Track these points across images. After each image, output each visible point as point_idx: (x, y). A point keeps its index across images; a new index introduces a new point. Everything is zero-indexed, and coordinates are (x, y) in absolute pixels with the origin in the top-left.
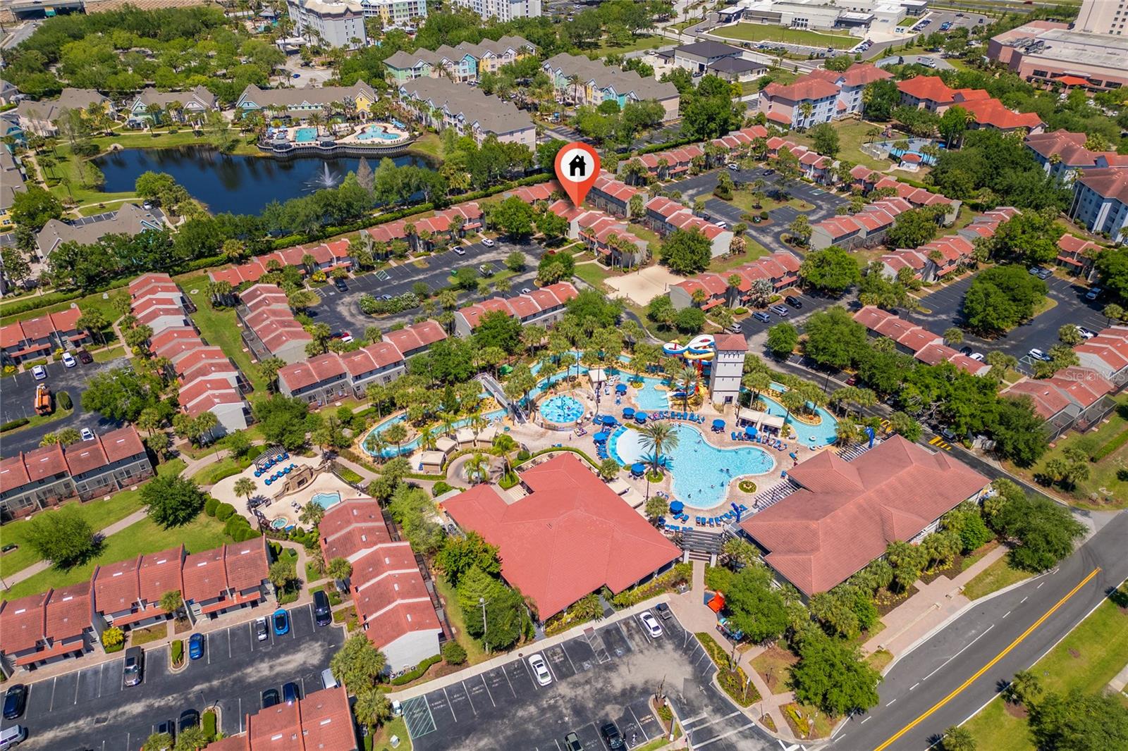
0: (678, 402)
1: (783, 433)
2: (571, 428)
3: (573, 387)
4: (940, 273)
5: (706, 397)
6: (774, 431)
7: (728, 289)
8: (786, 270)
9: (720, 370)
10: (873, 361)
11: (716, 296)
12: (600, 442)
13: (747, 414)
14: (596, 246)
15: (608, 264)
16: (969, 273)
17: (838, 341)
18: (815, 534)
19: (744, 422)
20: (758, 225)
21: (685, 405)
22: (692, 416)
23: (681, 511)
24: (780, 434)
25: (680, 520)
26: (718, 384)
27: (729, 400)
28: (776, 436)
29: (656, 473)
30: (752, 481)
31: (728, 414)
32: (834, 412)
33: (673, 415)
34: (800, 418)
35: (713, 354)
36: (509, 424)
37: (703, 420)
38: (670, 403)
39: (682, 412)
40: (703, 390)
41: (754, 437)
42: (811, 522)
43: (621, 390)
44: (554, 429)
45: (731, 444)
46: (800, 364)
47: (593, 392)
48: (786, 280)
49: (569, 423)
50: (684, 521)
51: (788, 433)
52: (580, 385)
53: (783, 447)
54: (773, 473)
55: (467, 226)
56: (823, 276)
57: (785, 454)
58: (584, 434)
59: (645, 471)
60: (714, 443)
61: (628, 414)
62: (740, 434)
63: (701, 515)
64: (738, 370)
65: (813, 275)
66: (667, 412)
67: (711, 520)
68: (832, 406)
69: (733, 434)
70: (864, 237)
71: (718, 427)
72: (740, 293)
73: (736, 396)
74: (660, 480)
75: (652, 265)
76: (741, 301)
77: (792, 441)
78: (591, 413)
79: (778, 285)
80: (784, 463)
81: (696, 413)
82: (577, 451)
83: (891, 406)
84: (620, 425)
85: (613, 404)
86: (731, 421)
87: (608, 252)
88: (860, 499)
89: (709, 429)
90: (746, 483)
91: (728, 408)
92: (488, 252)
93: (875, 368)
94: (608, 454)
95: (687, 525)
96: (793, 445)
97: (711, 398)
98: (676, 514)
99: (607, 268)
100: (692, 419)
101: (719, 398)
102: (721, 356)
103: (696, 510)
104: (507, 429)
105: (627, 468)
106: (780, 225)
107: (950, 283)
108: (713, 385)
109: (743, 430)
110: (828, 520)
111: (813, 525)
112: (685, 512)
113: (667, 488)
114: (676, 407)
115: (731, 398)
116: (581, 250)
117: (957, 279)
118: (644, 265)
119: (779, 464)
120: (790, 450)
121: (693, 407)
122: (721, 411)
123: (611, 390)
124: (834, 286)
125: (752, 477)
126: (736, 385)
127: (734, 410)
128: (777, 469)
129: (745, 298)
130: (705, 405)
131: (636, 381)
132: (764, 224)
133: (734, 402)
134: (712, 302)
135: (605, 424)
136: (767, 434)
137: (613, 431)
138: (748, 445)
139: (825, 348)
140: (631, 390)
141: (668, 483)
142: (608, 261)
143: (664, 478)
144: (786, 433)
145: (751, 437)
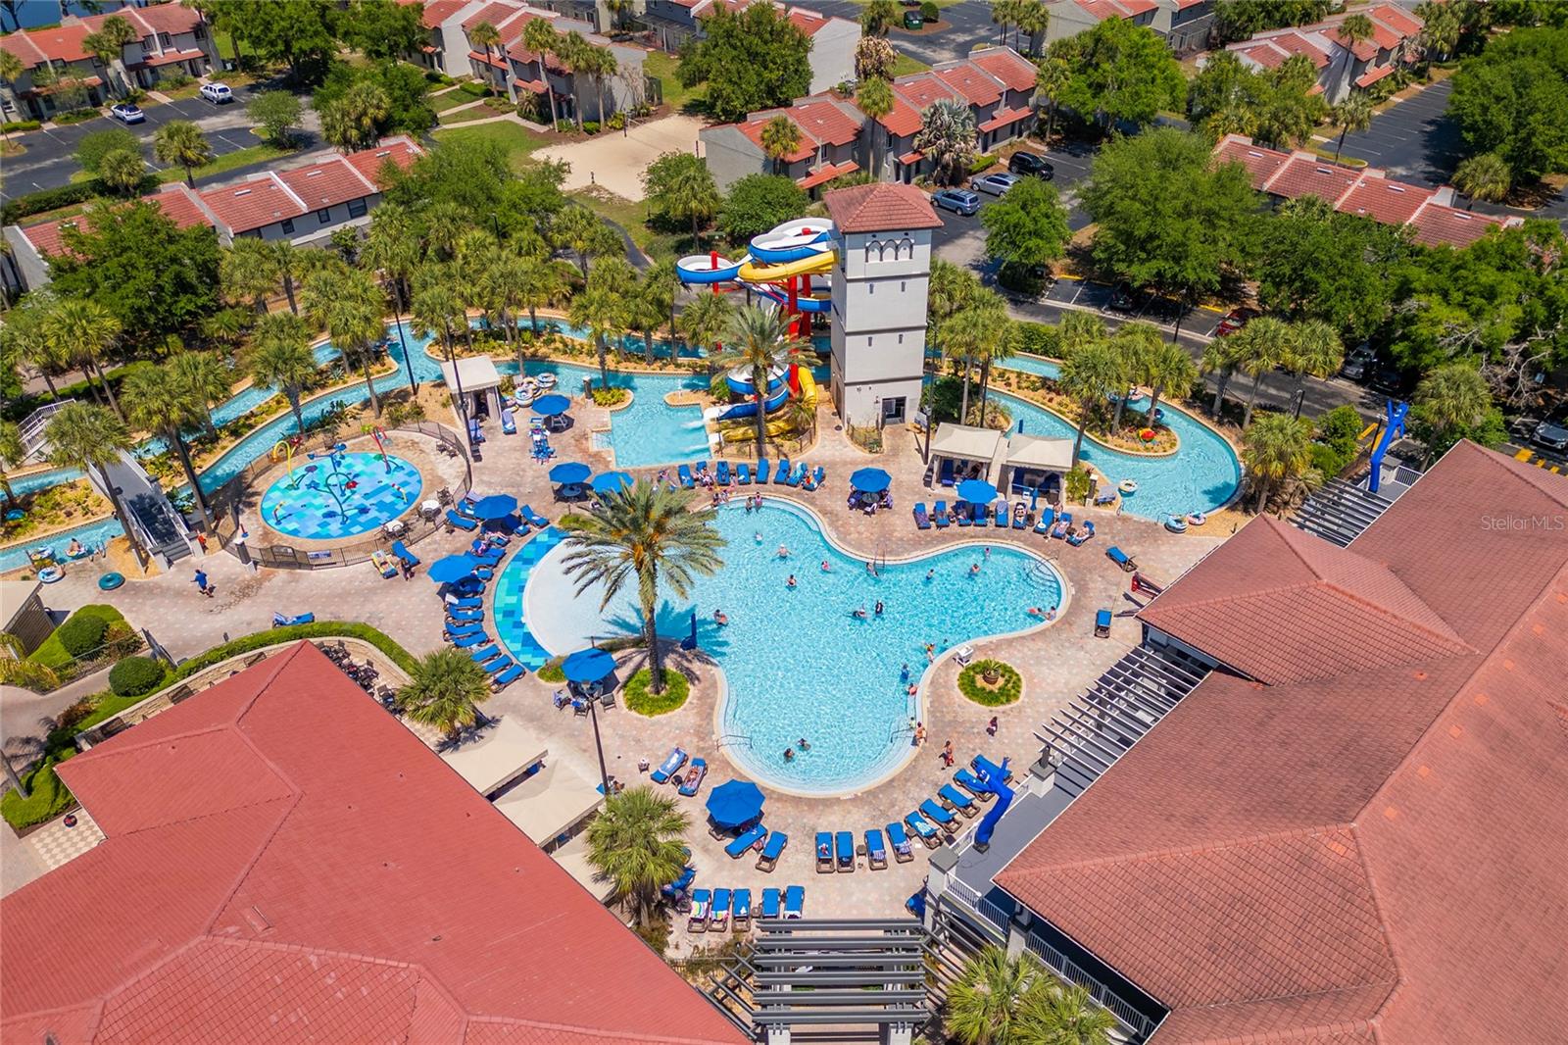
0: (739, 432)
1: (1072, 490)
2: (365, 548)
3: (396, 422)
4: (1362, 80)
5: (825, 411)
6: (1046, 482)
7: (860, 134)
8: (1004, 86)
9: (860, 308)
10: (1306, 245)
11: (830, 152)
12: (465, 587)
13: (958, 440)
14: (512, 78)
15: (546, 119)
16: (1416, 87)
17: (1186, 213)
18: (1350, 888)
19: (950, 469)
20: (917, 33)
21: (759, 440)
22: (786, 469)
23: (754, 822)
24: (1064, 495)
25: (752, 857)
26: (858, 359)
27: (894, 410)
28: (1055, 500)
29: (660, 676)
30: (1002, 658)
31: (895, 452)
32: (1208, 412)
33: (725, 474)
34: (1112, 441)
35: (829, 256)
36: (125, 563)
37: (821, 478)
38: (714, 439)
39: (753, 462)
40: (812, 390)
41: (987, 513)
42: (1317, 833)
43: (555, 417)
44: (295, 561)
45: (917, 544)
46: (1079, 301)
47: (459, 430)
48: (1005, 115)
49: (359, 536)
50: (769, 859)
51: (1092, 487)
52: (418, 412)
53: (1081, 532)
54: (1067, 620)
55: (158, 54)
56: (1098, 88)
57: (1091, 553)
58: (409, 567)
59: (622, 674)
60: (860, 547)
61: (572, 486)
62: (940, 505)
63: (832, 823)
64: (913, 303)
65: (1071, 93)
66: (703, 466)
67: (873, 838)
68: (1200, 400)
69: (918, 511)
70: (1167, 28)
71: (869, 493)
72: (893, 141)
73: (913, 392)
74: (675, 700)
75: (664, 116)
76: (898, 166)
77: (1106, 512)
78: (444, 497)
79: (987, 126)
80: (1096, 584)
81: (797, 461)
82: (361, 632)
83: (1358, 382)
84: (543, 524)
85: (528, 460)
86: (906, 470)
87: (542, 85)
88: (1476, 694)
89: (840, 505)
90: (984, 669)
91: (893, 434)
92: (216, 114)
93: (1316, 265)
94: (490, 629)
95: (781, 878)
96: (1110, 521)
97: (839, 413)
98: (736, 832)
99: (543, 129)
100: (785, 478)
101: (862, 408)
102: (854, 256)
103: (813, 804)
104: (113, 582)
105: (554, 670)
106: (970, 31)
107: (1382, 107)
108: (841, 368)
109: (951, 494)
110: (1384, 808)
111: (1332, 845)
112: (773, 819)
113: (703, 732)
114: (732, 449)
115: (901, 402)
116: (476, 96)
117: (1396, 99)
118: (641, 115)
119: (1082, 588)
120: (1104, 538)
121: (787, 445)
122: (872, 444)
123: (524, 420)
124: (1127, 112)
125: (998, 645)
126: (909, 356)
127: (913, 440)
128: (1076, 607)
129: (908, 158)
130: (823, 435)
131: (605, 387)
132: (929, 29)
133: (912, 413)
134: (821, 169)
135: (489, 526)
136: (1027, 499)
137: (517, 545)
138: (967, 539)
139: (1151, 237)
140: (589, 415)
141: (707, 710)
142: (541, 110)
143: (693, 691)
144: (1085, 486)
145: (974, 513)
